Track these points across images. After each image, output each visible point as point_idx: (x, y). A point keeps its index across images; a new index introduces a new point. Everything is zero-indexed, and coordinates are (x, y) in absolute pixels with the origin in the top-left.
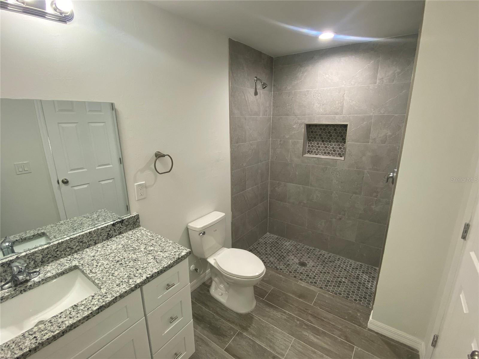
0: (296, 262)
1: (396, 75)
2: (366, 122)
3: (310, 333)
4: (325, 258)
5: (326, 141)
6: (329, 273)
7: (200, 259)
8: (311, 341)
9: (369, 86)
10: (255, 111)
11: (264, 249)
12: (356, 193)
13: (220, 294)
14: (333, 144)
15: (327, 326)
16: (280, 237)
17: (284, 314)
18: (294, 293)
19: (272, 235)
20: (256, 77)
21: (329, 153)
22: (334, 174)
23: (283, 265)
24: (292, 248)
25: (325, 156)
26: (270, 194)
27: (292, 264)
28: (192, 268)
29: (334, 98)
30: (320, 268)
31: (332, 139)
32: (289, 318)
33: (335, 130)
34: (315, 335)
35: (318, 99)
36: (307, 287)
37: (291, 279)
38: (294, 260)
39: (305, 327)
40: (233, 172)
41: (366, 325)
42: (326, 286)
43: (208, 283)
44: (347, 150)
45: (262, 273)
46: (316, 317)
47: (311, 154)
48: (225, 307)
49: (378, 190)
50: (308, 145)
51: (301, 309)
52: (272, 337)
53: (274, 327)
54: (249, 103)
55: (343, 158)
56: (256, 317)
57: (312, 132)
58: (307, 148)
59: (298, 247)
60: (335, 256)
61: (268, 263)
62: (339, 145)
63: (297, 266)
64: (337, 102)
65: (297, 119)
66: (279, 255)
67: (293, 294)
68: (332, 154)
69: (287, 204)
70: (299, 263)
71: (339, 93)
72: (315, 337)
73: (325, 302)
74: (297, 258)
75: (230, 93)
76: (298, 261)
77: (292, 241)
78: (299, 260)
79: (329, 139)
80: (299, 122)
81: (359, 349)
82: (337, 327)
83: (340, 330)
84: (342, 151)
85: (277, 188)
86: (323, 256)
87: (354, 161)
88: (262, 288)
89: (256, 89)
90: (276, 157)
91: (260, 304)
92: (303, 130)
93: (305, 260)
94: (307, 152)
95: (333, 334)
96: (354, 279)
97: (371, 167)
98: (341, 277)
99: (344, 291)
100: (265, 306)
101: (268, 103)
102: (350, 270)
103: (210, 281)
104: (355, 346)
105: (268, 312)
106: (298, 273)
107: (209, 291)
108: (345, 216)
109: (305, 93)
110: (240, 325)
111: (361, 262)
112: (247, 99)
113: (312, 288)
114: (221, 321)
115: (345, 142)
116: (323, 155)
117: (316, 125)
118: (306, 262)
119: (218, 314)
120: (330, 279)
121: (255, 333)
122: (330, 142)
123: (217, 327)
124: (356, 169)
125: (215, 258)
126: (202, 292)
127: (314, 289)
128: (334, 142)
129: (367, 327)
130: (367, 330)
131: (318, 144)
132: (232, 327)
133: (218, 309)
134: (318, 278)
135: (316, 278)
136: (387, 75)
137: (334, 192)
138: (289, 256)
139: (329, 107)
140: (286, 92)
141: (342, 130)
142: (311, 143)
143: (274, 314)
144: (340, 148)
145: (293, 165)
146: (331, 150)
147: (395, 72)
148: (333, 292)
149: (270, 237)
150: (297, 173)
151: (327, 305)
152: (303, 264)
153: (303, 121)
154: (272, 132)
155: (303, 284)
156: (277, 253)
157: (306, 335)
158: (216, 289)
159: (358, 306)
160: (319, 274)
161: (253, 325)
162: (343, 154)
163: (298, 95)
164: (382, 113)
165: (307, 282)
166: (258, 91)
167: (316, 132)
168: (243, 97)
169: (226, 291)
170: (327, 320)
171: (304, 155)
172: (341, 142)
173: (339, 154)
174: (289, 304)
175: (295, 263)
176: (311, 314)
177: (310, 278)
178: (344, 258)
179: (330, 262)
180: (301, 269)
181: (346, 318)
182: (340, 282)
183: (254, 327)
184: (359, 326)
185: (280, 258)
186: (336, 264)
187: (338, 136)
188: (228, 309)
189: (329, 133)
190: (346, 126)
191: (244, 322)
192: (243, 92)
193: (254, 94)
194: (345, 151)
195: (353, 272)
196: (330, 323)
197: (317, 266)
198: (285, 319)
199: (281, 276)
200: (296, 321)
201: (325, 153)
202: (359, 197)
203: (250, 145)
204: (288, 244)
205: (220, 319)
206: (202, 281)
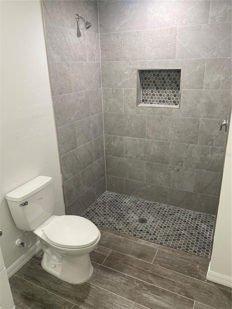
0: (136, 219)
1: (228, 13)
2: (199, 66)
3: (150, 294)
4: (165, 211)
5: (161, 89)
6: (169, 227)
7: (26, 232)
8: (152, 302)
9: (201, 25)
10: (80, 56)
11: (103, 210)
12: (192, 143)
13: (53, 266)
14: (167, 91)
15: (167, 283)
16: (119, 194)
17: (123, 278)
18: (134, 253)
19: (111, 193)
20: (78, 15)
21: (164, 101)
22: (170, 124)
23: (123, 225)
24: (132, 205)
25: (160, 105)
26: (105, 150)
27: (131, 222)
28: (18, 242)
29: (166, 40)
30: (160, 222)
31: (167, 85)
32: (128, 281)
33: (169, 75)
34: (155, 295)
35: (149, 41)
36: (146, 245)
37: (130, 239)
38: (133, 217)
39: (145, 289)
40: (59, 128)
41: (205, 277)
42: (166, 241)
43: (39, 256)
44: (182, 98)
45: (97, 239)
46: (155, 276)
47: (146, 103)
48: (59, 280)
49: (213, 138)
50: (142, 93)
51: (140, 270)
52: (111, 305)
53: (113, 294)
54: (71, 46)
55: (178, 105)
56: (94, 286)
57: (145, 79)
58: (141, 97)
59: (138, 203)
60: (174, 208)
61: (107, 224)
62: (174, 92)
63: (137, 223)
64: (169, 44)
65: (128, 64)
66: (118, 214)
67: (132, 254)
68: (167, 102)
69: (124, 159)
70: (139, 220)
71: (171, 34)
72: (155, 297)
73: (165, 258)
74: (137, 215)
75: (46, 33)
76: (137, 218)
77: (131, 197)
78: (139, 217)
79: (163, 85)
80: (131, 68)
81: (199, 303)
82: (178, 283)
83: (180, 286)
84: (177, 99)
85: (112, 143)
86: (163, 210)
87: (189, 109)
88: (100, 252)
89: (78, 29)
90: (109, 108)
91: (97, 271)
92: (136, 76)
93: (145, 216)
94: (141, 101)
95: (173, 291)
96: (193, 229)
97: (206, 115)
98: (181, 230)
99: (184, 244)
100: (103, 272)
101: (95, 46)
102: (189, 221)
103: (41, 253)
104: (195, 301)
105: (106, 278)
106: (138, 231)
107: (40, 264)
108: (182, 167)
109: (135, 34)
110: (76, 298)
111: (200, 211)
112: (68, 41)
113: (152, 245)
114: (54, 296)
115: (179, 89)
116: (159, 104)
117: (149, 71)
118: (147, 218)
119: (50, 289)
120: (171, 233)
121: (92, 304)
122: (164, 89)
123: (50, 304)
124: (192, 117)
125: (43, 229)
126: (32, 267)
127: (153, 247)
128: (168, 89)
129: (206, 279)
130: (206, 282)
131: (152, 92)
132: (66, 301)
133: (51, 283)
134: (158, 234)
135: (156, 233)
136: (219, 13)
137: (171, 143)
138: (129, 214)
139: (161, 50)
140: (114, 34)
141: (176, 76)
142: (145, 91)
143: (113, 280)
144: (175, 96)
145: (128, 116)
146: (166, 98)
147: (227, 10)
148: (173, 246)
149: (109, 195)
150: (132, 125)
151: (167, 262)
152: (143, 221)
153: (135, 66)
154: (103, 80)
155: (143, 242)
156: (116, 212)
157: (146, 297)
158: (48, 261)
159: (197, 258)
160: (159, 229)
161: (90, 295)
162: (178, 102)
163: (128, 37)
164: (215, 56)
165: (147, 240)
166: (81, 31)
167: (149, 79)
168: (63, 38)
169: (60, 262)
170: (167, 277)
171: (139, 105)
172: (176, 89)
173: (174, 102)
174: (129, 266)
175: (135, 221)
176: (151, 274)
177: (151, 235)
178: (183, 209)
179: (170, 215)
180: (141, 226)
181: (186, 272)
182: (180, 235)
183: (92, 297)
184: (199, 279)
185: (119, 218)
186: (176, 216)
187: (172, 82)
188: (62, 281)
189: (163, 79)
190: (179, 71)
191: (80, 294)
192: (62, 32)
193: (76, 36)
194: (180, 99)
195: (192, 223)
196: (170, 280)
197: (157, 221)
198: (124, 283)
199: (120, 237)
200: (135, 283)
201: (160, 101)
202: (196, 147)
203: (77, 96)
204: (128, 201)
205: (54, 295)
206: (32, 255)
